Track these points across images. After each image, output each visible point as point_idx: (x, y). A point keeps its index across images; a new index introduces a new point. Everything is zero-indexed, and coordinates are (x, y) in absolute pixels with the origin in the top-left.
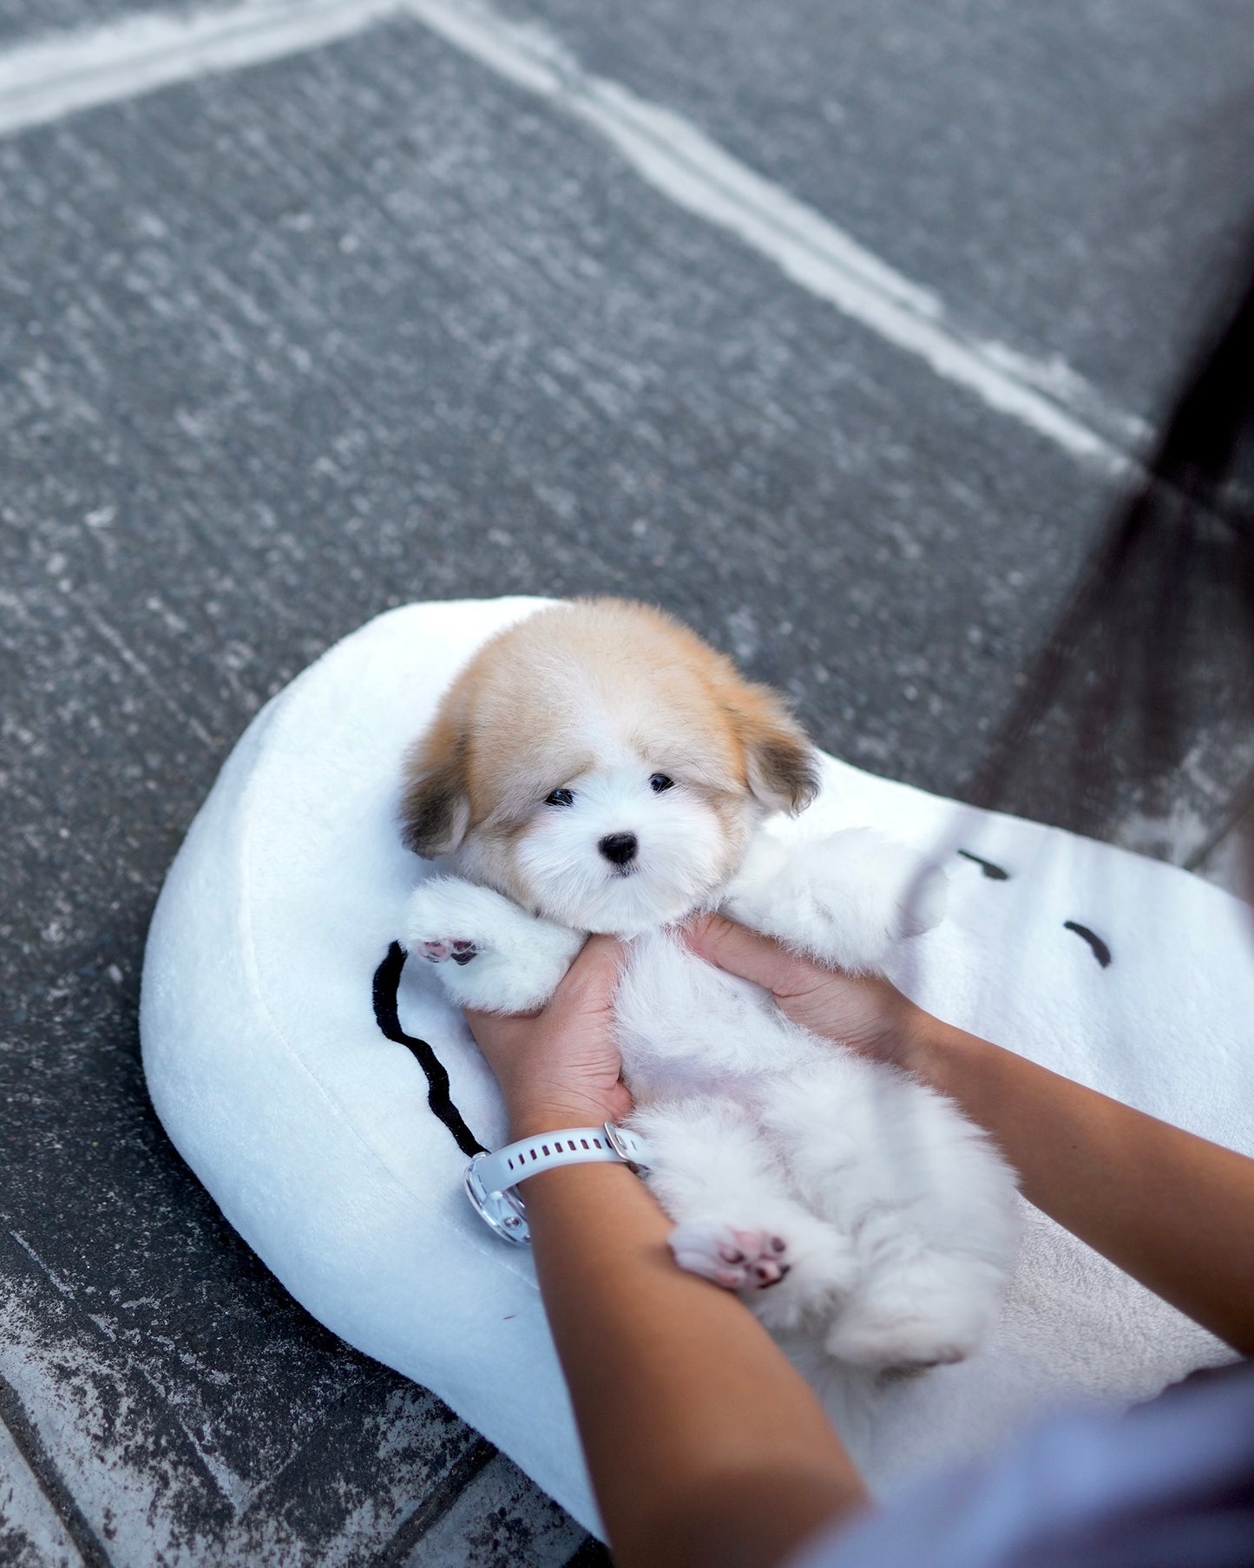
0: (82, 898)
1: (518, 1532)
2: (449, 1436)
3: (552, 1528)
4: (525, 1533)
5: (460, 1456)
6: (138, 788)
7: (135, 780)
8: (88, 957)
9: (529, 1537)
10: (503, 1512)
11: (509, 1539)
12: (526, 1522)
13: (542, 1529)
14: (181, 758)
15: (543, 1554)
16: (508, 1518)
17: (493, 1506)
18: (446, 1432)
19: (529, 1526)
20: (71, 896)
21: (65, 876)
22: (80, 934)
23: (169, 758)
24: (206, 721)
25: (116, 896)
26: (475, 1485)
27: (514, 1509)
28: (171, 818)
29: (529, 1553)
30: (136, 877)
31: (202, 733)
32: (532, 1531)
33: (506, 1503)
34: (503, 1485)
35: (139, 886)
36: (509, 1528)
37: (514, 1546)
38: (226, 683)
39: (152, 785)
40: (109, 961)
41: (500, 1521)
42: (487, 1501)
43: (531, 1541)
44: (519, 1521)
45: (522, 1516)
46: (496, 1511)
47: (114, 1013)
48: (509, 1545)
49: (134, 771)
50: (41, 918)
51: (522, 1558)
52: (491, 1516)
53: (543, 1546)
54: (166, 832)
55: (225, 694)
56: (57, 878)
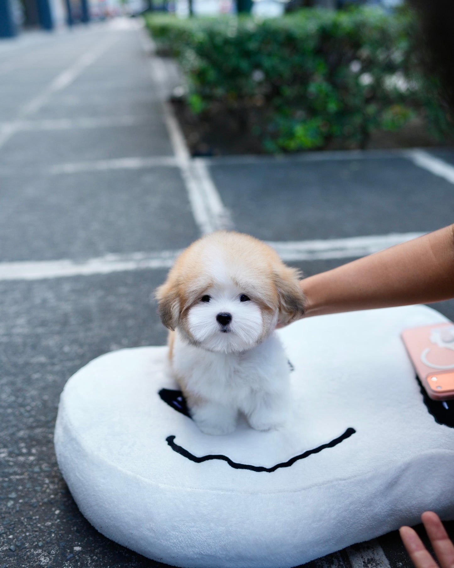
0: (40, 544)
1: (371, 561)
2: (337, 565)
3: (374, 552)
4: (372, 559)
5: (344, 566)
6: (18, 505)
7: (14, 505)
8: (63, 555)
9: (374, 559)
10: (364, 562)
11: (372, 564)
12: (369, 558)
13: (373, 555)
14: (20, 488)
15: (379, 558)
16: (366, 562)
17: (361, 564)
18: (336, 566)
19: (371, 558)
20: (36, 547)
21: (27, 545)
22: (53, 552)
23: (17, 491)
24: (15, 473)
25: (50, 533)
26: (354, 566)
27: (364, 559)
28: (38, 502)
29: (378, 561)
30: (49, 523)
31: (18, 477)
32: (372, 557)
33: (362, 560)
34: (357, 558)
35: (52, 525)
36: (369, 563)
37: (374, 564)
38: (9, 461)
39: (21, 501)
40: (71, 548)
41: (366, 565)
42: (359, 565)
43: (375, 559)
44: (368, 560)
45: (367, 558)
46: (363, 564)
47: (92, 557)
48: (373, 565)
49: (10, 504)
50: (35, 562)
51: (378, 564)
52: (364, 566)
53: (377, 557)
54: (42, 506)
55: (11, 464)
56: (26, 548)
